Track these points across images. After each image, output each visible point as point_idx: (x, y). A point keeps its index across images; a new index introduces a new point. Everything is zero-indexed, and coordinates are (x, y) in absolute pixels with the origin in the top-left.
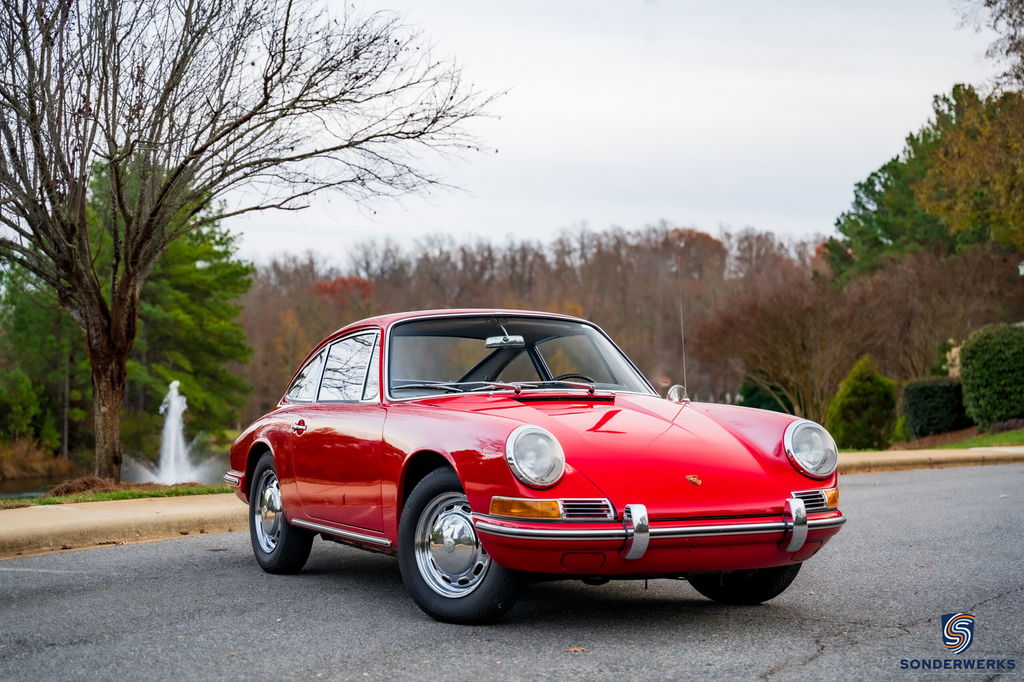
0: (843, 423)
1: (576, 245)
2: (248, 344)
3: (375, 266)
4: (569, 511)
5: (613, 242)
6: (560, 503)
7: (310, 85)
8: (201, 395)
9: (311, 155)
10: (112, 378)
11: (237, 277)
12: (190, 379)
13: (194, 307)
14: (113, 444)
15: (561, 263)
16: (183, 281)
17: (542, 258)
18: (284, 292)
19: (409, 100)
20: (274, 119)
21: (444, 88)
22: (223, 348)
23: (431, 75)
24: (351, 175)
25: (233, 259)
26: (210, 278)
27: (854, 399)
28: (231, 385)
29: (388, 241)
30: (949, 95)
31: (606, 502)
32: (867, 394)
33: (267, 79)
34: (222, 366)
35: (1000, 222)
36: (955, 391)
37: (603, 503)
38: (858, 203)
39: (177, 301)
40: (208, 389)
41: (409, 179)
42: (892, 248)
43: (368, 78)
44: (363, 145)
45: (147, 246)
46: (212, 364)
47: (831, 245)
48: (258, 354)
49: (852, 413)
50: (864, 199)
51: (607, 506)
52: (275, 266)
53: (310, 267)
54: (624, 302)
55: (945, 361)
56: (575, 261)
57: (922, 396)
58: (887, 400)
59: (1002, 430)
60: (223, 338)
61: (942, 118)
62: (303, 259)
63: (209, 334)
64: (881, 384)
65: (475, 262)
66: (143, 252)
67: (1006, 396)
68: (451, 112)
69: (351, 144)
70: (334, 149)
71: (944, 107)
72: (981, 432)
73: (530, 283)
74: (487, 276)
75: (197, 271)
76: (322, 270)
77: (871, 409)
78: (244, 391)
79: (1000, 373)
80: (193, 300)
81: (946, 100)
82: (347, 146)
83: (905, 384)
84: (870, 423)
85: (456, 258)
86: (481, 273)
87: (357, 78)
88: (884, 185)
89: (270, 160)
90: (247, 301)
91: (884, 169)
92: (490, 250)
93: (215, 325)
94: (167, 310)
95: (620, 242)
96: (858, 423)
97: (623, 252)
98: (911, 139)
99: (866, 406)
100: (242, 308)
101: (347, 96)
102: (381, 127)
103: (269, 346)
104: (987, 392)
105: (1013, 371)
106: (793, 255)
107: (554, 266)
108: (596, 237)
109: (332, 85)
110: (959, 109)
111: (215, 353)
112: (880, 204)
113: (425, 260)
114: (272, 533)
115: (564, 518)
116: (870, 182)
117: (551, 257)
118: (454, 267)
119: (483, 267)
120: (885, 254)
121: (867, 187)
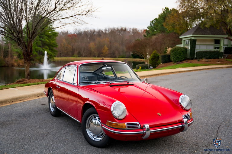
0: (152, 61)
1: (108, 30)
2: (57, 45)
3: (77, 32)
4: (128, 126)
5: (113, 29)
6: (126, 124)
7: (64, 5)
8: (50, 53)
9: (65, 18)
10: (28, 60)
11: (56, 34)
12: (48, 50)
13: (49, 39)
14: (28, 72)
15: (105, 32)
16: (47, 35)
17: (103, 31)
18: (63, 36)
19: (83, 8)
20: (58, 12)
21: (90, 6)
22: (54, 45)
23: (87, 3)
24: (72, 22)
25: (55, 31)
26: (51, 34)
27: (153, 57)
28: (55, 51)
29: (79, 29)
30: (165, 8)
31: (138, 123)
32: (155, 56)
33: (56, 4)
34: (54, 48)
35: (176, 29)
36: (169, 56)
37: (137, 124)
38: (151, 24)
39: (46, 38)
40: (51, 52)
41: (83, 23)
42: (156, 31)
43: (75, 4)
44: (75, 16)
45: (34, 35)
46: (52, 48)
47: (146, 30)
48: (59, 46)
49: (153, 59)
50: (152, 24)
51: (138, 124)
52: (62, 32)
53: (67, 32)
54: (115, 38)
55: (166, 51)
56: (108, 32)
57: (164, 57)
58: (158, 57)
59: (178, 63)
60: (53, 44)
61: (164, 12)
62: (66, 31)
63: (51, 43)
64: (158, 55)
65: (92, 32)
66: (33, 36)
67: (178, 58)
68: (91, 11)
69: (72, 16)
70: (69, 17)
71: (164, 10)
72: (174, 63)
73: (101, 35)
74: (94, 34)
75: (49, 33)
76: (69, 33)
77: (156, 59)
78: (57, 52)
79: (177, 54)
80: (49, 38)
81: (164, 9)
82: (71, 17)
83: (161, 55)
84: (156, 61)
85: (90, 31)
86: (93, 34)
87: (73, 4)
88: (155, 22)
89: (57, 19)
90: (57, 38)
91: (155, 19)
92: (95, 30)
93: (52, 42)
94: (45, 39)
95: (114, 29)
96: (154, 61)
97: (115, 31)
98: (159, 15)
99: (155, 58)
100: (56, 39)
101: (71, 7)
102: (78, 13)
103: (61, 45)
104: (175, 57)
105: (179, 54)
106: (140, 32)
107: (104, 33)
108: (111, 29)
109: (69, 5)
110: (166, 11)
111: (52, 46)
112: (154, 25)
113: (85, 32)
114: (53, 107)
115: (127, 128)
116: (153, 21)
117: (104, 31)
118: (89, 32)
119: (94, 33)
120: (155, 32)
121: (152, 22)
